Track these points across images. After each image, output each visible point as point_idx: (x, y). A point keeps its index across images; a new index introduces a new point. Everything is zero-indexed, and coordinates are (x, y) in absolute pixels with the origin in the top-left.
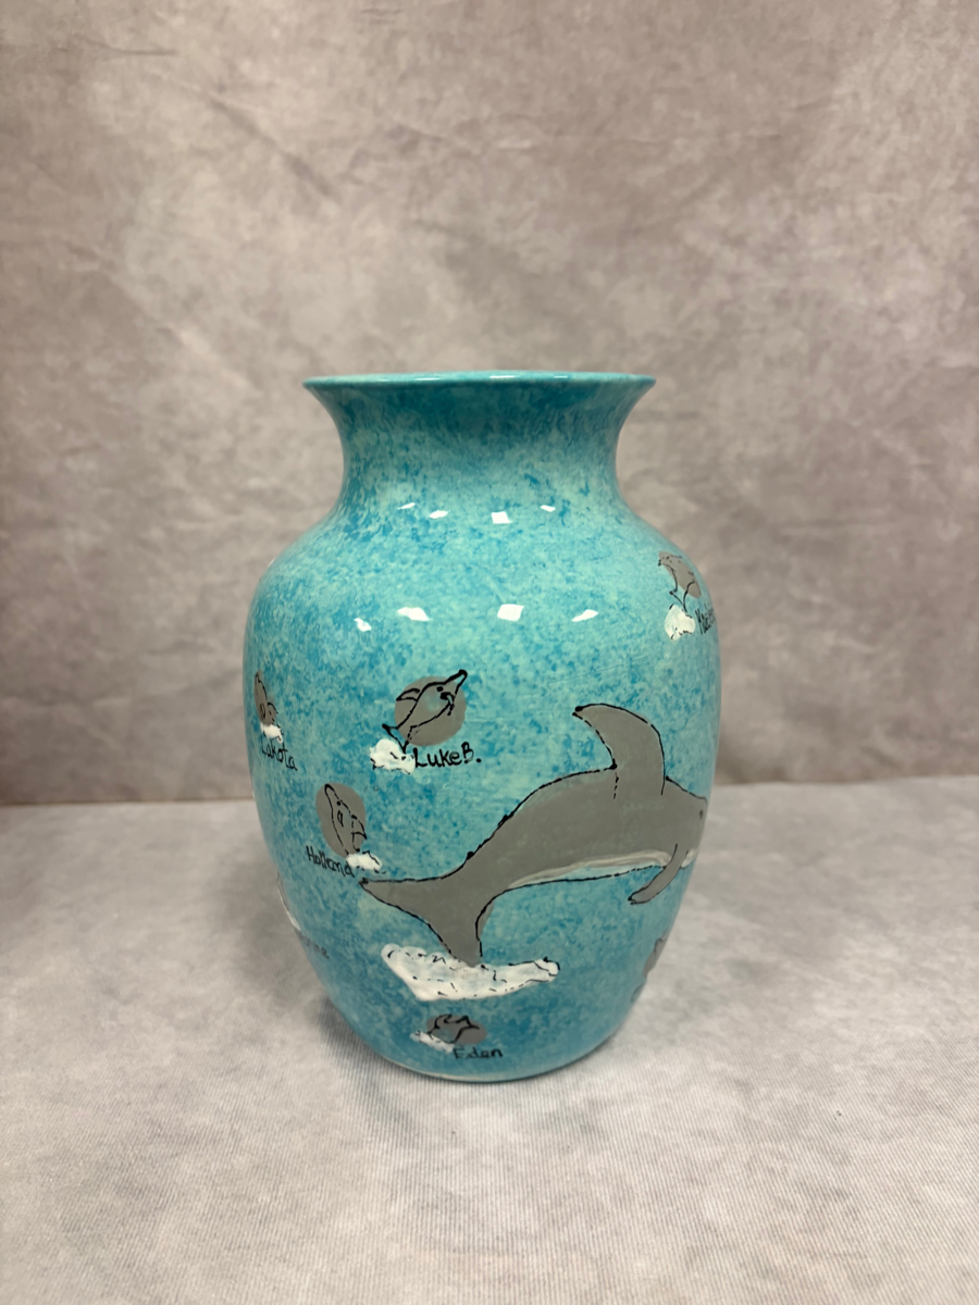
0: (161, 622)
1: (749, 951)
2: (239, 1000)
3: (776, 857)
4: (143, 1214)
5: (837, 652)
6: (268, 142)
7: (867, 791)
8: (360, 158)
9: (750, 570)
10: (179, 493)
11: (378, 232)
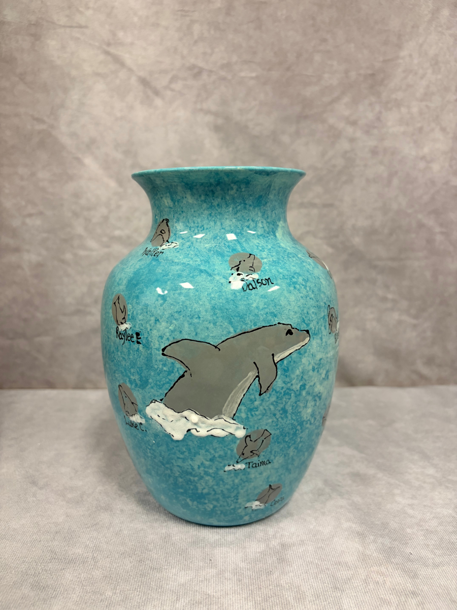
0: (69, 300)
1: (360, 467)
2: (100, 488)
3: (371, 422)
4: (45, 600)
5: (400, 322)
6: (130, 70)
7: (414, 391)
8: (174, 79)
9: (358, 281)
10: (80, 237)
11: (182, 114)
